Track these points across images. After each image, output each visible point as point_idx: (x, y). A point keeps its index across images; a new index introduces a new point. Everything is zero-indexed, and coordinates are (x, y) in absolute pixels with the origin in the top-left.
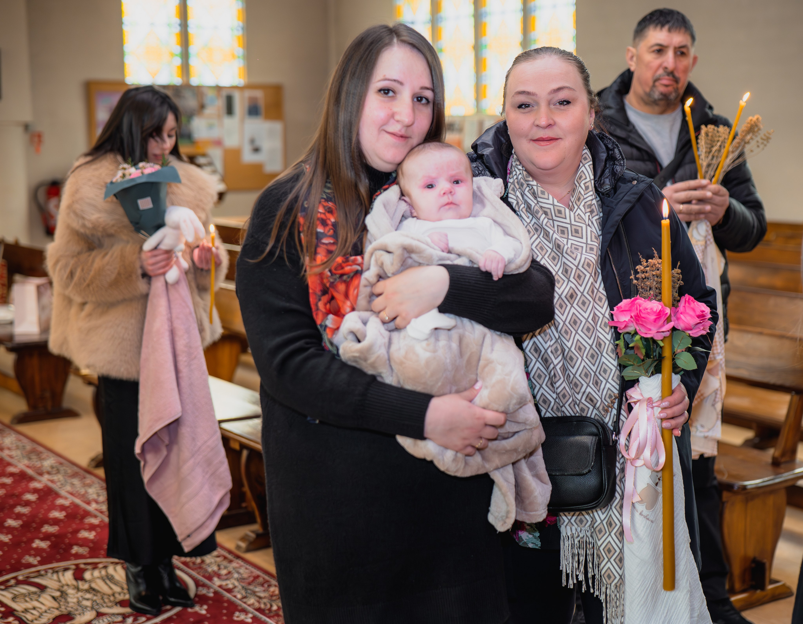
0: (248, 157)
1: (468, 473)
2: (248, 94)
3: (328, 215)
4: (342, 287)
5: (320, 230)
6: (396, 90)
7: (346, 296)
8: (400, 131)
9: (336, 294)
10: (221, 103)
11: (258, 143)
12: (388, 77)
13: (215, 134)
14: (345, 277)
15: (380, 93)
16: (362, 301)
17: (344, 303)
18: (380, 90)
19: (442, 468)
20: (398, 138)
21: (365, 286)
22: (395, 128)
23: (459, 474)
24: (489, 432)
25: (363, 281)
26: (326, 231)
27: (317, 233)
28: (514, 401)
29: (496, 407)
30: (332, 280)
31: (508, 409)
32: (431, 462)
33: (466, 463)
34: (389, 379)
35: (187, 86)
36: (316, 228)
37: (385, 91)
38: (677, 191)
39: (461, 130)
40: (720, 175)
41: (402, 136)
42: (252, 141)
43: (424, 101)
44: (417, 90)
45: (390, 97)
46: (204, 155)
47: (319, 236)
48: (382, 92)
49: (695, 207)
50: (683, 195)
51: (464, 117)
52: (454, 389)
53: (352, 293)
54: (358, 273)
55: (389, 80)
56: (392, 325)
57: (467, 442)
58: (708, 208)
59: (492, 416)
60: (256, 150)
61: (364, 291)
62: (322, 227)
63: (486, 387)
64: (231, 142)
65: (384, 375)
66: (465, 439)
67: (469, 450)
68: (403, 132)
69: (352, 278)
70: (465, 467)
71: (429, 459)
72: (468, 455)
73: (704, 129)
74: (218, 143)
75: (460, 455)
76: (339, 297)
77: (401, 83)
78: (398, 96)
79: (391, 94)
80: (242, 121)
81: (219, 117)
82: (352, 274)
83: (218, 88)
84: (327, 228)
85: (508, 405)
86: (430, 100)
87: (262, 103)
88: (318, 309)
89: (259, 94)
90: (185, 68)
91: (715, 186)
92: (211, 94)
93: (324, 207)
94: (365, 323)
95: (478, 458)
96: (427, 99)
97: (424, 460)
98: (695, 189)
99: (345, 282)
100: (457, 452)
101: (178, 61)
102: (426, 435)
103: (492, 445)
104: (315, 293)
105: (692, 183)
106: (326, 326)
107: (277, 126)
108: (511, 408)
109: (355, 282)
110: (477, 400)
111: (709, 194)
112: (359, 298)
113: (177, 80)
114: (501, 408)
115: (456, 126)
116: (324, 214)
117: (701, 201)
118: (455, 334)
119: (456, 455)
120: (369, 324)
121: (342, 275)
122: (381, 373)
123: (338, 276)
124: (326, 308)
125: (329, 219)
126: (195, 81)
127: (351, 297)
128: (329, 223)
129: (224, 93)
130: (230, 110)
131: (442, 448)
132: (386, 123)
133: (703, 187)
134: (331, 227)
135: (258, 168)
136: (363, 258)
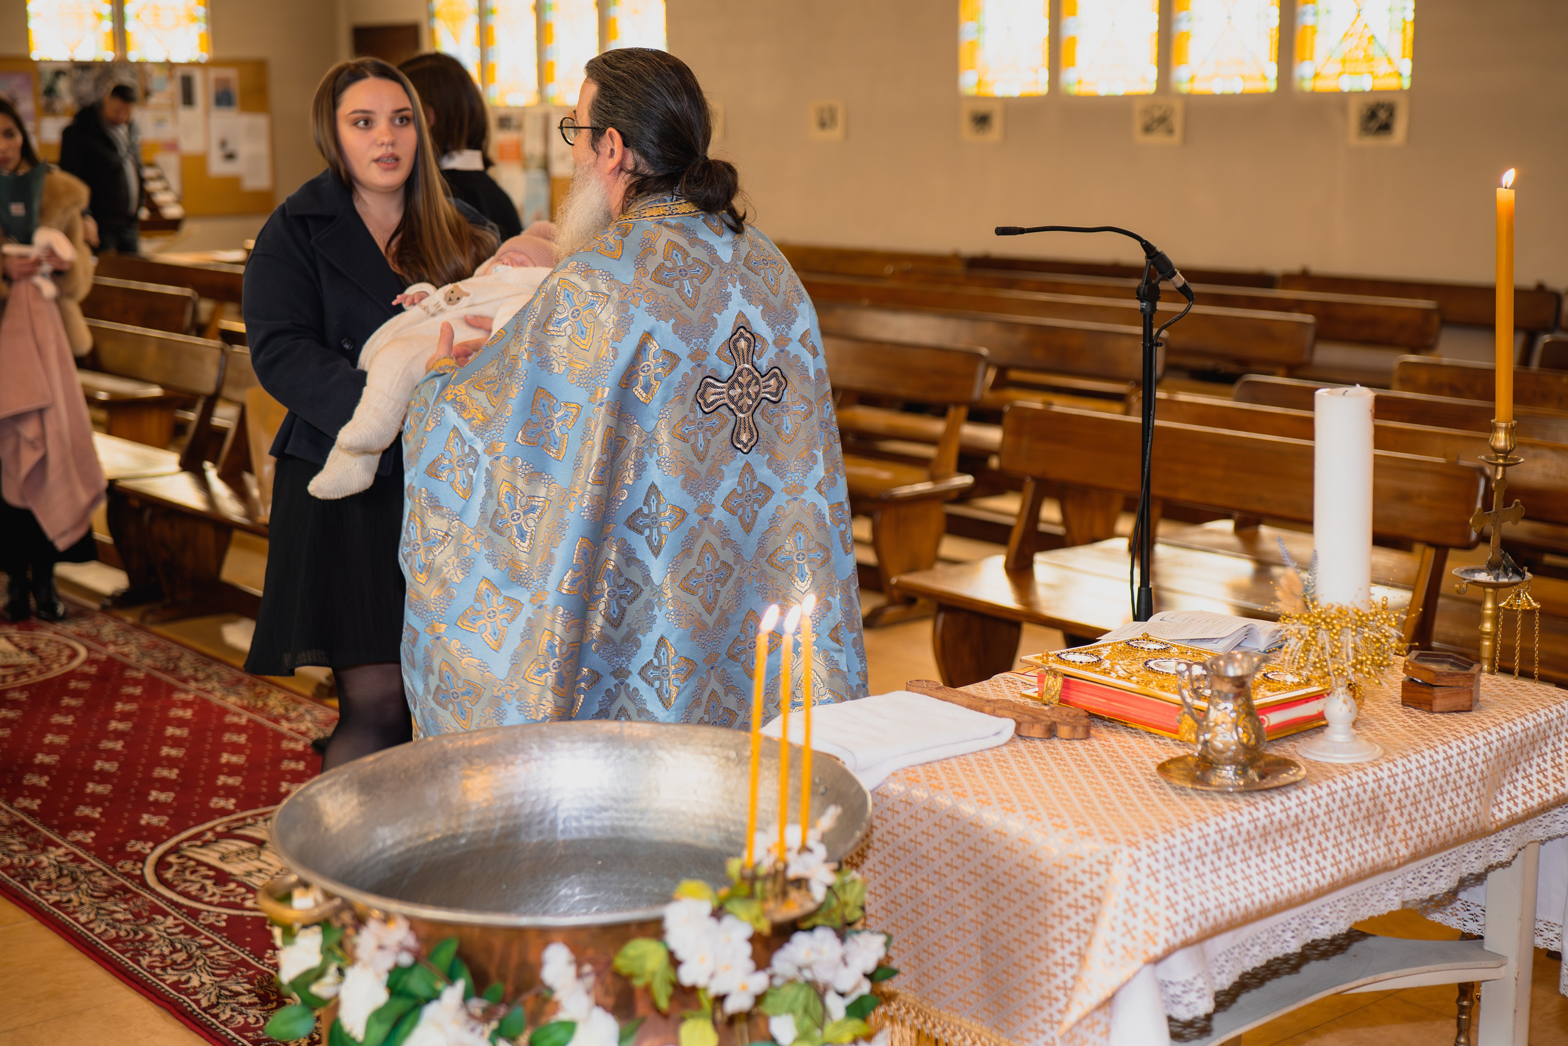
0: (218, 167)
2: (214, 73)
10: (174, 88)
11: (231, 147)
13: (167, 132)
35: (122, 63)
39: (520, 127)
42: (223, 144)
46: (151, 165)
51: (523, 110)
60: (230, 157)
64: (191, 144)
74: (172, 146)
80: (207, 114)
81: (173, 107)
83: (169, 66)
87: (236, 88)
89: (231, 74)
90: (120, 35)
92: (158, 76)
101: (108, 25)
107: (260, 121)
113: (109, 56)
115: (514, 122)
126: (133, 56)
129: (179, 73)
130: (188, 98)
135: (233, 182)
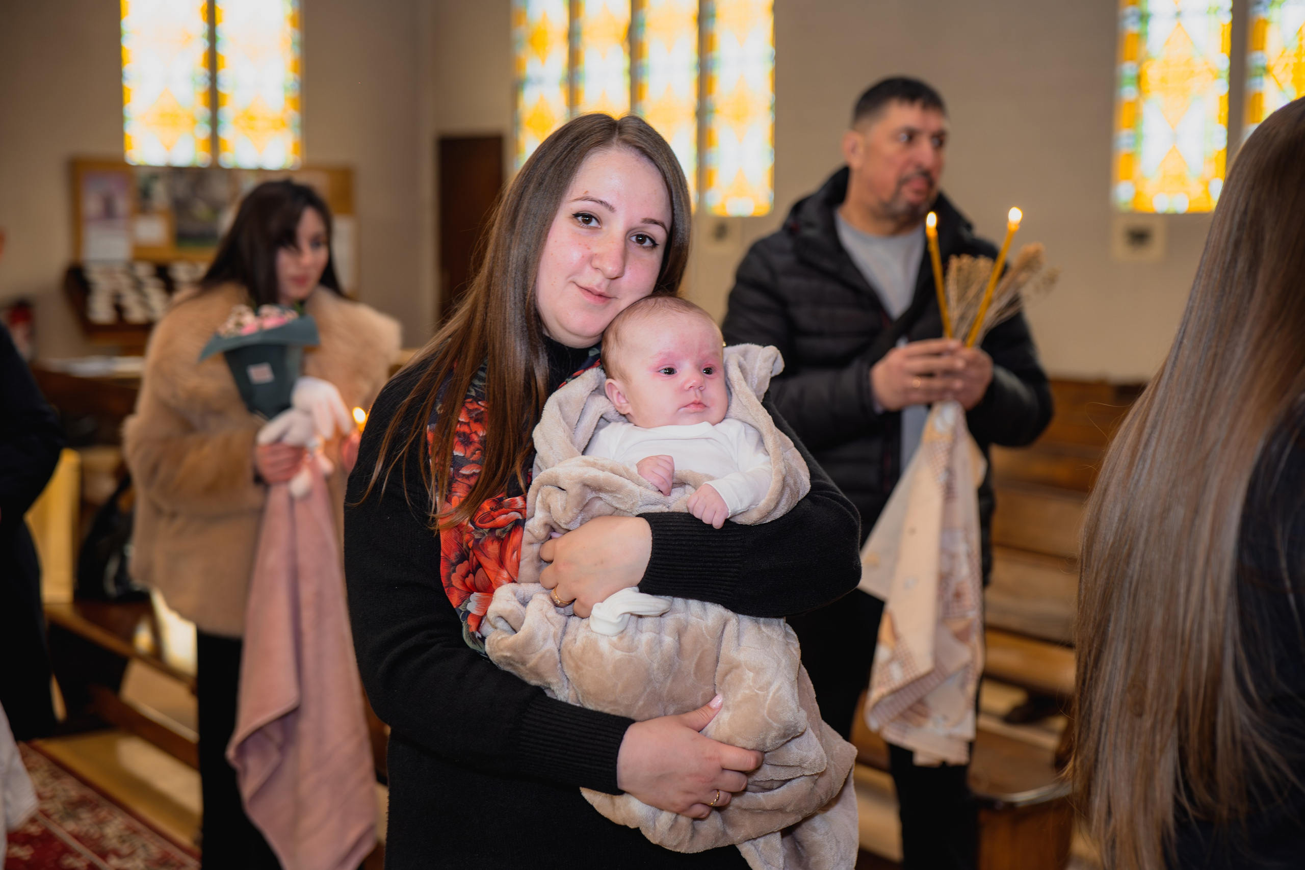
1: (699, 846)
3: (475, 426)
4: (493, 548)
5: (458, 453)
6: (603, 218)
7: (501, 563)
8: (598, 286)
9: (483, 560)
12: (591, 195)
14: (498, 532)
15: (575, 219)
16: (526, 569)
17: (498, 574)
18: (576, 215)
19: (654, 840)
20: (593, 296)
21: (531, 543)
22: (594, 280)
23: (683, 850)
24: (732, 781)
25: (527, 537)
26: (469, 453)
27: (454, 458)
28: (773, 734)
29: (742, 742)
30: (477, 536)
31: (764, 744)
32: (637, 830)
33: (694, 831)
34: (564, 693)
35: (216, 169)
36: (452, 450)
37: (586, 218)
38: (911, 357)
40: (978, 334)
41: (600, 295)
43: (648, 243)
44: (637, 222)
45: (592, 228)
47: (457, 463)
48: (580, 218)
49: (937, 383)
50: (919, 364)
52: (672, 709)
53: (511, 558)
54: (519, 524)
55: (592, 200)
56: (569, 609)
57: (692, 798)
58: (958, 384)
59: (734, 757)
61: (528, 552)
62: (462, 448)
63: (727, 708)
65: (554, 688)
66: (688, 792)
67: (699, 810)
68: (603, 289)
69: (510, 532)
70: (692, 837)
71: (632, 826)
72: (696, 819)
73: (954, 263)
75: (683, 820)
76: (490, 564)
77: (611, 209)
78: (605, 228)
79: (594, 223)
82: (509, 527)
83: (261, 173)
84: (472, 448)
85: (764, 739)
86: (657, 242)
88: (451, 585)
91: (971, 351)
93: (469, 412)
94: (524, 603)
95: (715, 822)
96: (653, 241)
97: (625, 828)
98: (938, 354)
99: (499, 539)
100: (678, 814)
102: (622, 786)
103: (736, 801)
104: (447, 558)
105: (933, 345)
106: (468, 613)
108: (768, 745)
109: (515, 539)
110: (711, 728)
111: (959, 364)
112: (522, 563)
114: (751, 744)
116: (468, 424)
117: (949, 373)
118: (669, 620)
119: (676, 820)
120: (531, 605)
121: (492, 530)
122: (549, 684)
123: (487, 530)
124: (464, 584)
125: (476, 433)
126: (227, 161)
127: (508, 563)
128: (476, 438)
131: (653, 809)
132: (578, 271)
133: (952, 352)
134: (477, 445)
136: (525, 500)
